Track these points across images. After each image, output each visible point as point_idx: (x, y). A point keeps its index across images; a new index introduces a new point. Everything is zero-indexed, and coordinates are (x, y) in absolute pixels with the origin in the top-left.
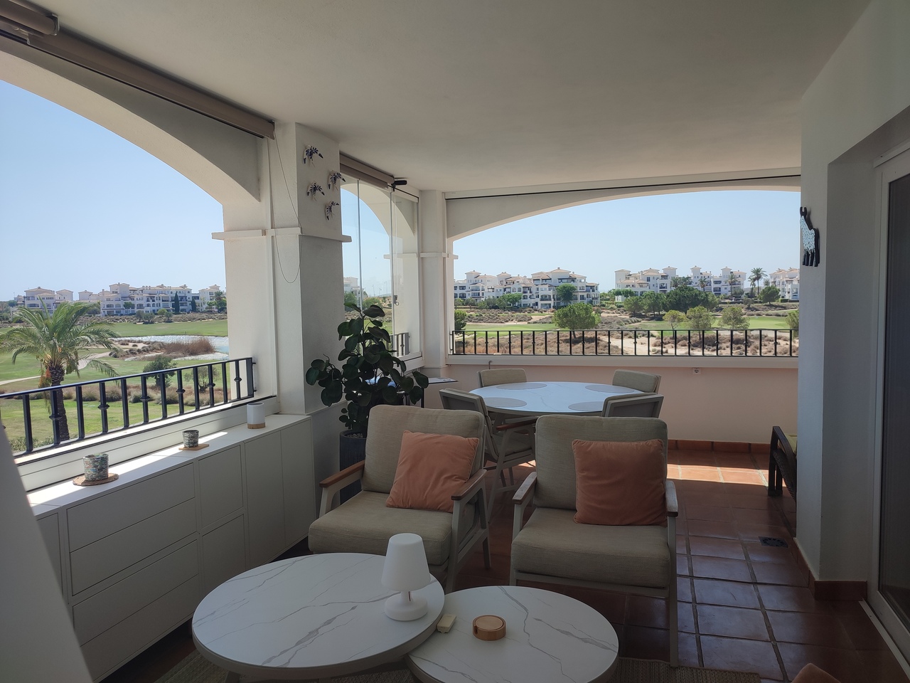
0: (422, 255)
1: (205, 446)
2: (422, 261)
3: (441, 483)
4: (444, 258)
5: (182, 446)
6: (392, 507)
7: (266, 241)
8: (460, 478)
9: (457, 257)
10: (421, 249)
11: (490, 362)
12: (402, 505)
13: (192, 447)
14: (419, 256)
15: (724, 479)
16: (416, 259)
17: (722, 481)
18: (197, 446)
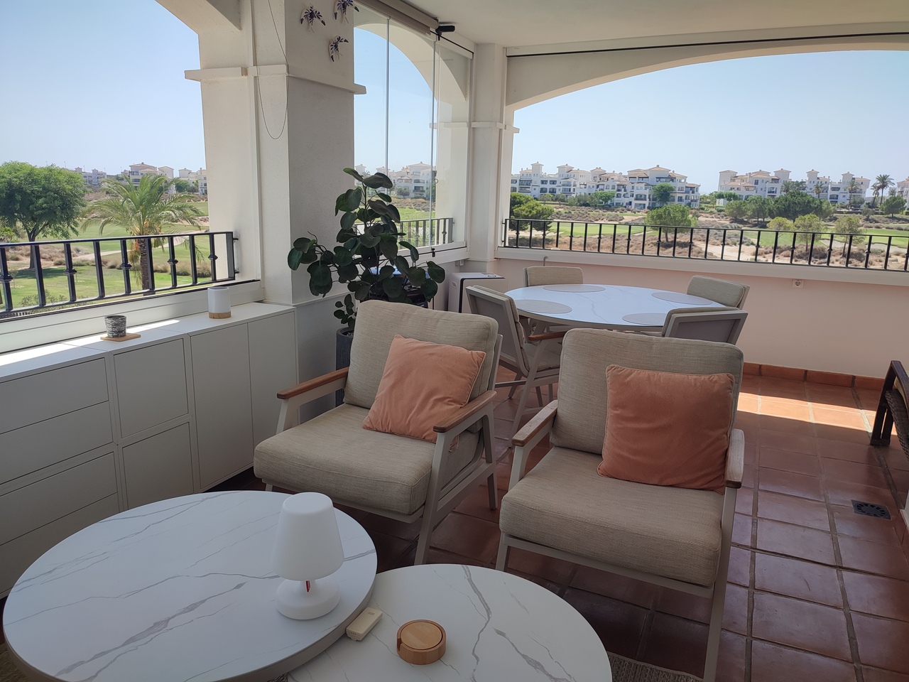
0: (474, 125)
1: (137, 336)
2: (473, 131)
3: (429, 405)
4: (501, 130)
5: (105, 335)
6: (370, 429)
7: (247, 82)
8: (455, 401)
9: (517, 131)
10: (473, 117)
11: (545, 258)
12: (381, 429)
13: (117, 336)
14: (470, 126)
15: (815, 418)
16: (466, 130)
17: (812, 420)
18: (124, 335)
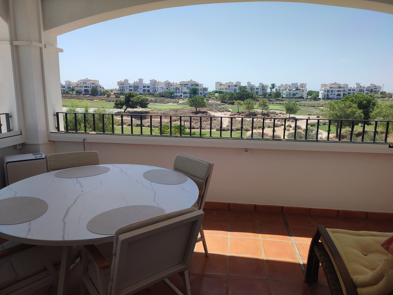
0: (15, 43)
2: (16, 50)
4: (41, 48)
10: (14, 36)
11: (84, 140)
14: (12, 44)
16: (9, 46)
